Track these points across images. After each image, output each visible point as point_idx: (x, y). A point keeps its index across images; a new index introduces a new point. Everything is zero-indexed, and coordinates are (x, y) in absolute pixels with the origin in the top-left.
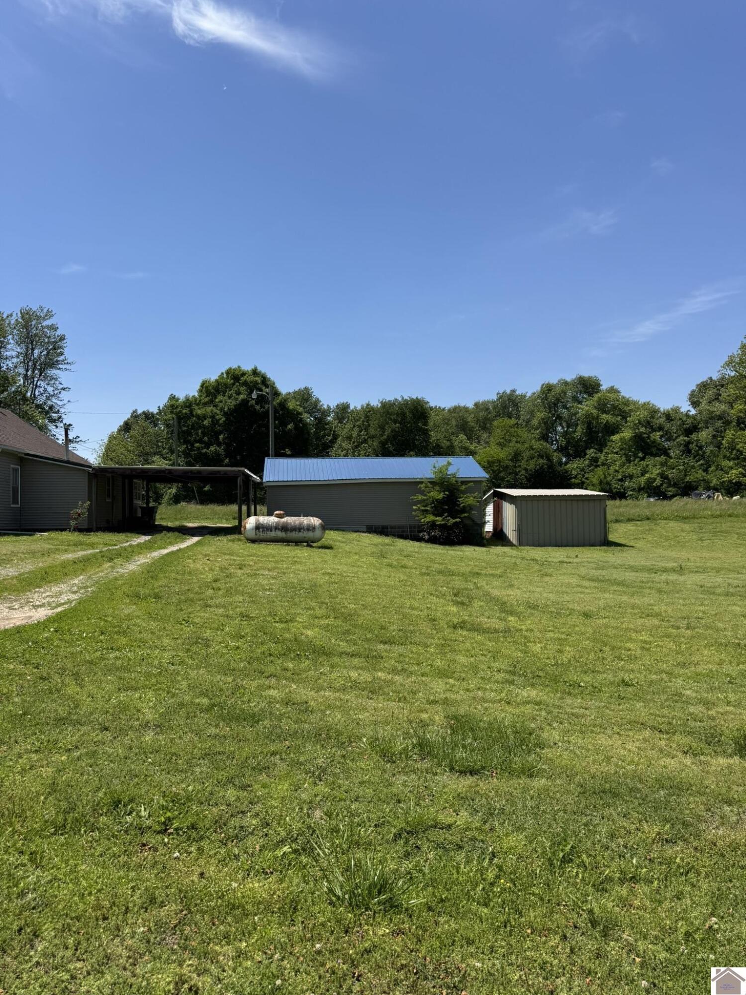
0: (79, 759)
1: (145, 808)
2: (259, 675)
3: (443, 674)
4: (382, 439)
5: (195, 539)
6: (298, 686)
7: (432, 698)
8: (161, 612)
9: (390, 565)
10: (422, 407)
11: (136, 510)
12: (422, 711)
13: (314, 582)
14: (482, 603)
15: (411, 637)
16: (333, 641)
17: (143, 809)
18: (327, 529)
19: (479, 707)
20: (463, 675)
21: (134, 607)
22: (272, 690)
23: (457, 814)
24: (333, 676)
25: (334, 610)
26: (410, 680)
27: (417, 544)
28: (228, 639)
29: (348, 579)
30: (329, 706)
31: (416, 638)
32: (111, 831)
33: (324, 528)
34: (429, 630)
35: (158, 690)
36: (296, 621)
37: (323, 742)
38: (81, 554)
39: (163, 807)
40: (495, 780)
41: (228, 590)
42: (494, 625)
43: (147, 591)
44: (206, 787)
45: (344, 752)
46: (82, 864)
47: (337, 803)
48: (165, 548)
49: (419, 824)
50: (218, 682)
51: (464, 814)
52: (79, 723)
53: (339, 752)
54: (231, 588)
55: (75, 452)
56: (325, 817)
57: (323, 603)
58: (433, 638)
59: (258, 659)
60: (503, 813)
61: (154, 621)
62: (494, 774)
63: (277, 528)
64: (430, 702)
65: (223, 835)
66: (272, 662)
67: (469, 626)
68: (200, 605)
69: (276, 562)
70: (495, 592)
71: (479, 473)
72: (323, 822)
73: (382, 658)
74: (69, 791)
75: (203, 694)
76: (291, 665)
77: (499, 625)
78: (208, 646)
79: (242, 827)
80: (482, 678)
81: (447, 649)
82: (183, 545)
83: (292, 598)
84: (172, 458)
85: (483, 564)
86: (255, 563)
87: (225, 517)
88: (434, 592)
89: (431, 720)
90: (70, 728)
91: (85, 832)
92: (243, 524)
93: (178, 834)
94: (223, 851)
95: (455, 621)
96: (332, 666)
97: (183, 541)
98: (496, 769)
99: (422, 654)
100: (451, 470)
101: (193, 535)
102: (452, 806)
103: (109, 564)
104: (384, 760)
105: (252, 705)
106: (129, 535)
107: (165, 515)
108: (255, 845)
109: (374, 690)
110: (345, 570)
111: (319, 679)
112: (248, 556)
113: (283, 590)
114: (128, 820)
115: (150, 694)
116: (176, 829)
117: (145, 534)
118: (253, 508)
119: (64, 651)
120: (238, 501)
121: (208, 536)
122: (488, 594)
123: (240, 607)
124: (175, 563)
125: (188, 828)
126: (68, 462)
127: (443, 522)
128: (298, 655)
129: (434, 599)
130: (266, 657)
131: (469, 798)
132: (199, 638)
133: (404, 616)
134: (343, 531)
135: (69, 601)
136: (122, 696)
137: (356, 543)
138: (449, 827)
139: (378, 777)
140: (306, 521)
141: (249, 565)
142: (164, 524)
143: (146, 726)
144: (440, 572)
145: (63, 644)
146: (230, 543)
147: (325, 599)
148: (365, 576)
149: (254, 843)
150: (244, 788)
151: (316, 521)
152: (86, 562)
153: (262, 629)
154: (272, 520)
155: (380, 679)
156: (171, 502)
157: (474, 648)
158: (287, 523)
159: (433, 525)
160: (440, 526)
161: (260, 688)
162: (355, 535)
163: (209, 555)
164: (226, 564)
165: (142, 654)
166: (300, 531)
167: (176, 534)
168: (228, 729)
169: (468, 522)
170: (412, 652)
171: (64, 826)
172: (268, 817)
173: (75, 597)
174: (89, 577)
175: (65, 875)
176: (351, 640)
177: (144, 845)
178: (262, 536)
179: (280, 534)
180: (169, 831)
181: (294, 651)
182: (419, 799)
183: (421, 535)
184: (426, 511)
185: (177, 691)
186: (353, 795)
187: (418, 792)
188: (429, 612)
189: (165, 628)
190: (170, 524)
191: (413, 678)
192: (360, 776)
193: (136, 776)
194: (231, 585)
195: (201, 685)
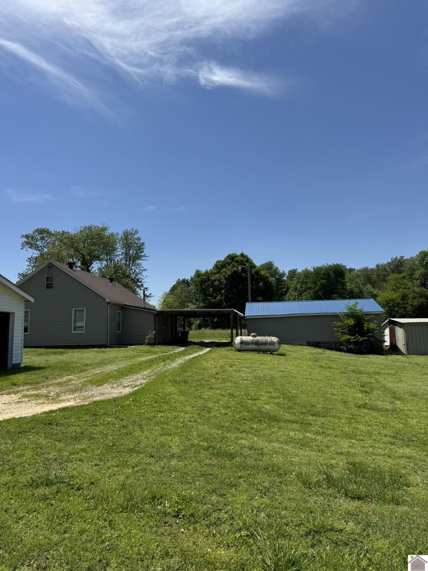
0: (137, 472)
1: (168, 502)
2: (237, 430)
3: (348, 436)
4: (315, 289)
5: (208, 349)
6: (258, 439)
7: (339, 451)
8: (187, 391)
9: (320, 367)
10: (341, 269)
11: (178, 333)
12: (332, 459)
13: (273, 376)
14: (379, 392)
15: (330, 412)
16: (281, 412)
17: (167, 502)
18: (282, 343)
19: (369, 458)
20: (362, 438)
21: (173, 388)
22: (243, 440)
23: (347, 524)
24: (280, 434)
25: (283, 394)
26: (327, 439)
27: (339, 353)
28: (221, 408)
29: (293, 374)
30: (275, 452)
31: (333, 413)
32: (150, 513)
33: (280, 343)
34: (342, 408)
35: (181, 436)
36: (260, 399)
37: (269, 473)
38: (150, 357)
39: (177, 503)
40: (374, 504)
41: (223, 379)
42: (385, 406)
43: (181, 379)
44: (201, 493)
45: (281, 480)
46: (134, 529)
47: (273, 510)
48: (192, 354)
49: (321, 527)
50: (214, 433)
51: (351, 524)
52: (139, 452)
53: (278, 480)
54: (225, 378)
55: (149, 303)
56: (266, 517)
57: (276, 389)
58: (344, 414)
59: (237, 421)
60: (376, 526)
61: (183, 397)
62: (373, 501)
63: (252, 343)
64: (338, 453)
65: (208, 522)
66: (244, 423)
67: (368, 407)
68: (207, 388)
69: (252, 363)
70: (389, 385)
71: (379, 309)
72: (265, 520)
73: (311, 424)
74: (131, 489)
75: (204, 440)
76: (255, 426)
77: (389, 407)
78: (210, 412)
79: (219, 518)
80: (374, 440)
81: (353, 421)
82: (201, 353)
83: (258, 385)
84: (197, 304)
85: (382, 366)
86: (240, 364)
87: (224, 336)
88: (347, 385)
89: (337, 464)
90: (134, 455)
91: (137, 512)
92: (234, 340)
93: (184, 519)
94: (207, 531)
95: (360, 403)
96: (280, 428)
97: (202, 350)
98: (375, 497)
99: (337, 423)
100: (359, 307)
101: (207, 347)
102: (344, 518)
103: (163, 363)
104: (304, 486)
105: (231, 448)
106: (174, 347)
107: (194, 335)
108: (225, 529)
109: (303, 444)
110: (291, 369)
111: (271, 435)
112: (236, 359)
113: (254, 380)
114: (159, 508)
115: (177, 438)
116: (183, 516)
117: (182, 346)
118: (239, 331)
119: (136, 412)
120: (231, 328)
121: (215, 347)
122: (384, 386)
123: (229, 390)
124: (197, 363)
125: (189, 515)
126: (145, 308)
127: (355, 340)
128: (260, 420)
129: (347, 389)
130: (241, 420)
131: (355, 515)
132: (206, 407)
133: (327, 399)
134: (293, 345)
135: (141, 384)
136: (163, 439)
137: (300, 352)
138: (341, 531)
139: (299, 496)
140: (269, 339)
141: (236, 365)
142: (193, 340)
143: (173, 456)
144: (354, 372)
145: (135, 408)
146: (227, 352)
147: (278, 387)
148: (304, 373)
149: (225, 528)
150: (221, 496)
151: (275, 339)
152: (151, 362)
153: (241, 404)
154: (250, 338)
155: (308, 437)
156: (197, 328)
157: (371, 421)
158: (258, 340)
159: (348, 342)
160: (354, 342)
161: (237, 438)
162: (299, 347)
163: (214, 359)
164: (223, 364)
165: (175, 415)
166: (265, 345)
167: (198, 346)
168: (216, 461)
169: (372, 339)
170: (330, 422)
171: (127, 508)
172: (233, 514)
173: (144, 381)
174: (152, 371)
175: (125, 535)
176: (292, 413)
177: (166, 523)
178: (244, 348)
179: (254, 347)
180: (180, 516)
181: (258, 418)
182: (324, 511)
183: (342, 347)
184: (345, 332)
185: (191, 437)
186: (283, 505)
187: (323, 508)
188: (343, 397)
189: (188, 400)
190: (196, 341)
191: (329, 438)
192: (289, 494)
193: (165, 484)
194: (225, 376)
195: (204, 434)
